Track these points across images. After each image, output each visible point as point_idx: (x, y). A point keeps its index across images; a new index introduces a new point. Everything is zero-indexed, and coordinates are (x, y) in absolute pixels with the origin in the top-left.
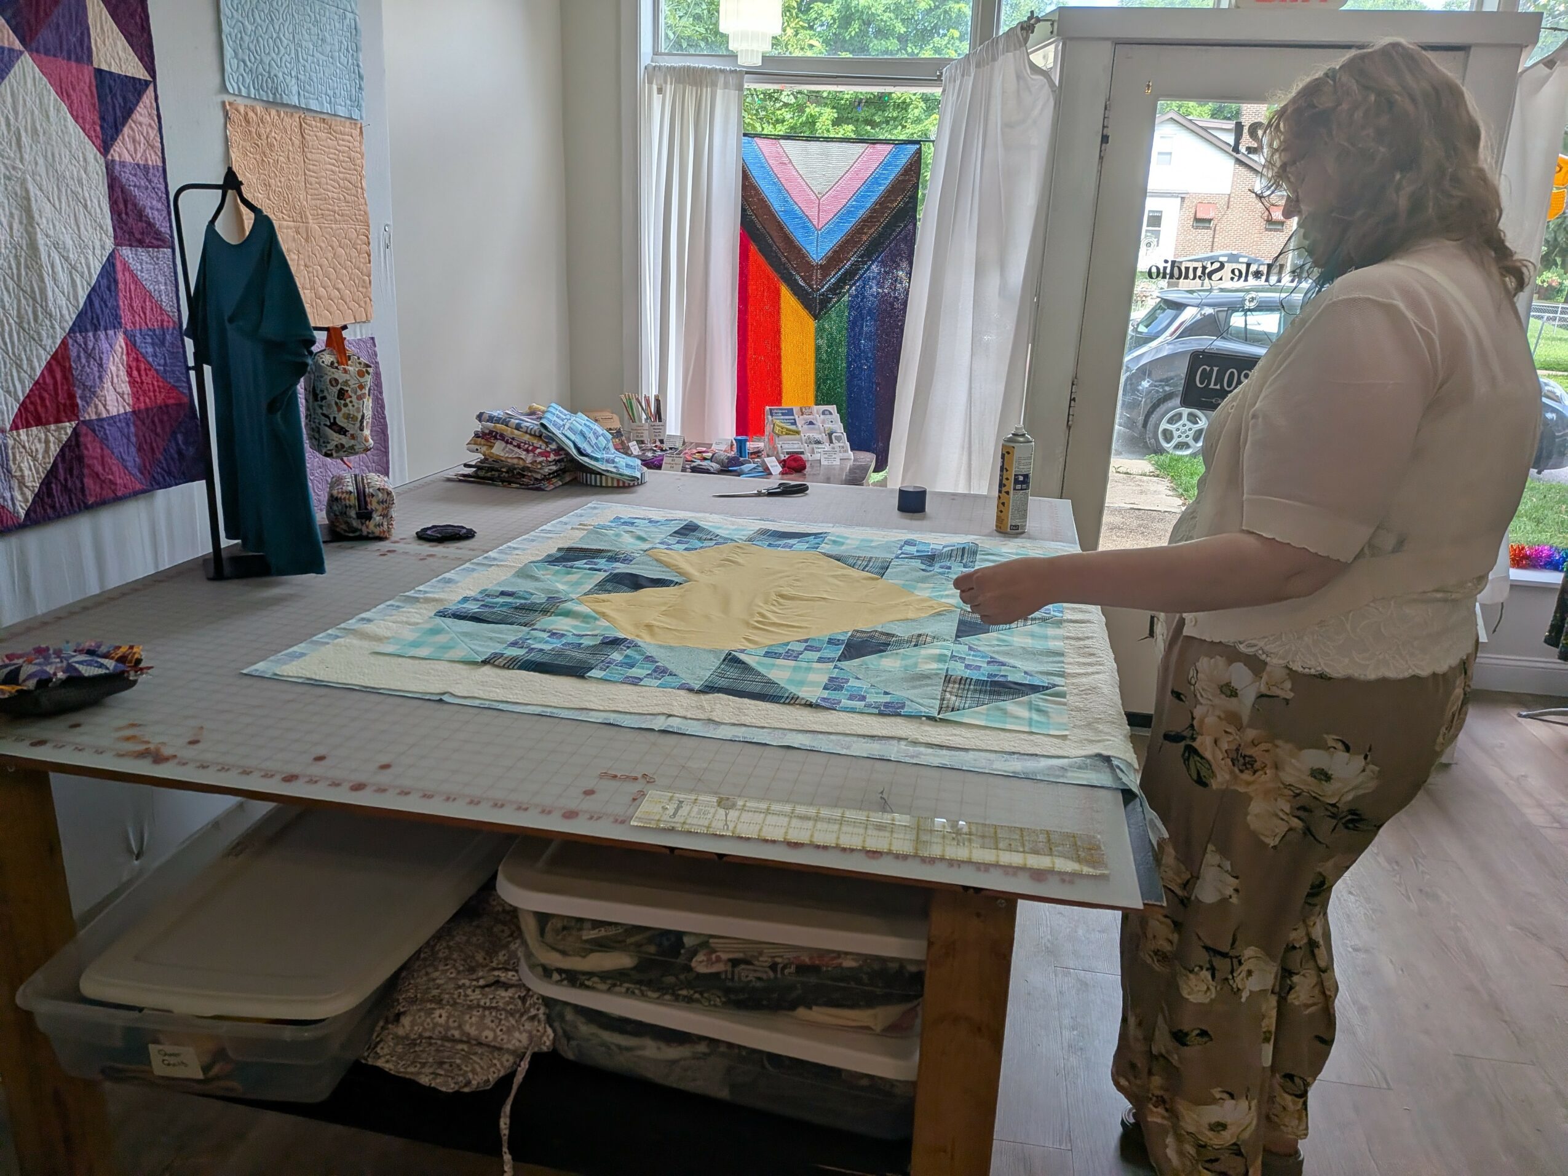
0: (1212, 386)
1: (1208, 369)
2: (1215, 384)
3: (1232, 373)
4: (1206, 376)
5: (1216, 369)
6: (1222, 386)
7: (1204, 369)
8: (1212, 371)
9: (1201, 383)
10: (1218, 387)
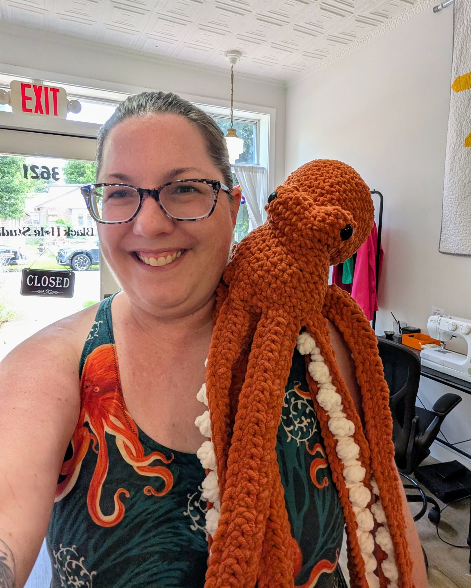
0: (36, 285)
1: (33, 277)
2: (37, 284)
3: (45, 279)
4: (32, 280)
5: (36, 277)
6: (41, 284)
7: (31, 277)
8: (34, 278)
9: (30, 283)
10: (39, 285)
